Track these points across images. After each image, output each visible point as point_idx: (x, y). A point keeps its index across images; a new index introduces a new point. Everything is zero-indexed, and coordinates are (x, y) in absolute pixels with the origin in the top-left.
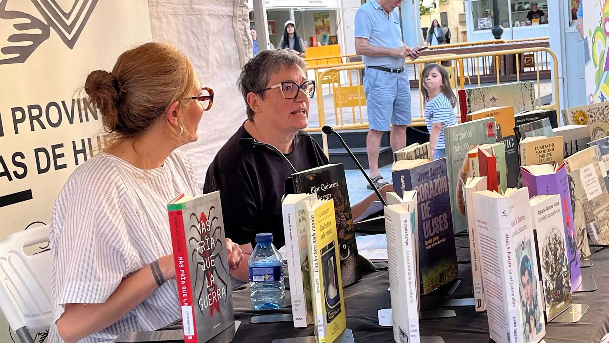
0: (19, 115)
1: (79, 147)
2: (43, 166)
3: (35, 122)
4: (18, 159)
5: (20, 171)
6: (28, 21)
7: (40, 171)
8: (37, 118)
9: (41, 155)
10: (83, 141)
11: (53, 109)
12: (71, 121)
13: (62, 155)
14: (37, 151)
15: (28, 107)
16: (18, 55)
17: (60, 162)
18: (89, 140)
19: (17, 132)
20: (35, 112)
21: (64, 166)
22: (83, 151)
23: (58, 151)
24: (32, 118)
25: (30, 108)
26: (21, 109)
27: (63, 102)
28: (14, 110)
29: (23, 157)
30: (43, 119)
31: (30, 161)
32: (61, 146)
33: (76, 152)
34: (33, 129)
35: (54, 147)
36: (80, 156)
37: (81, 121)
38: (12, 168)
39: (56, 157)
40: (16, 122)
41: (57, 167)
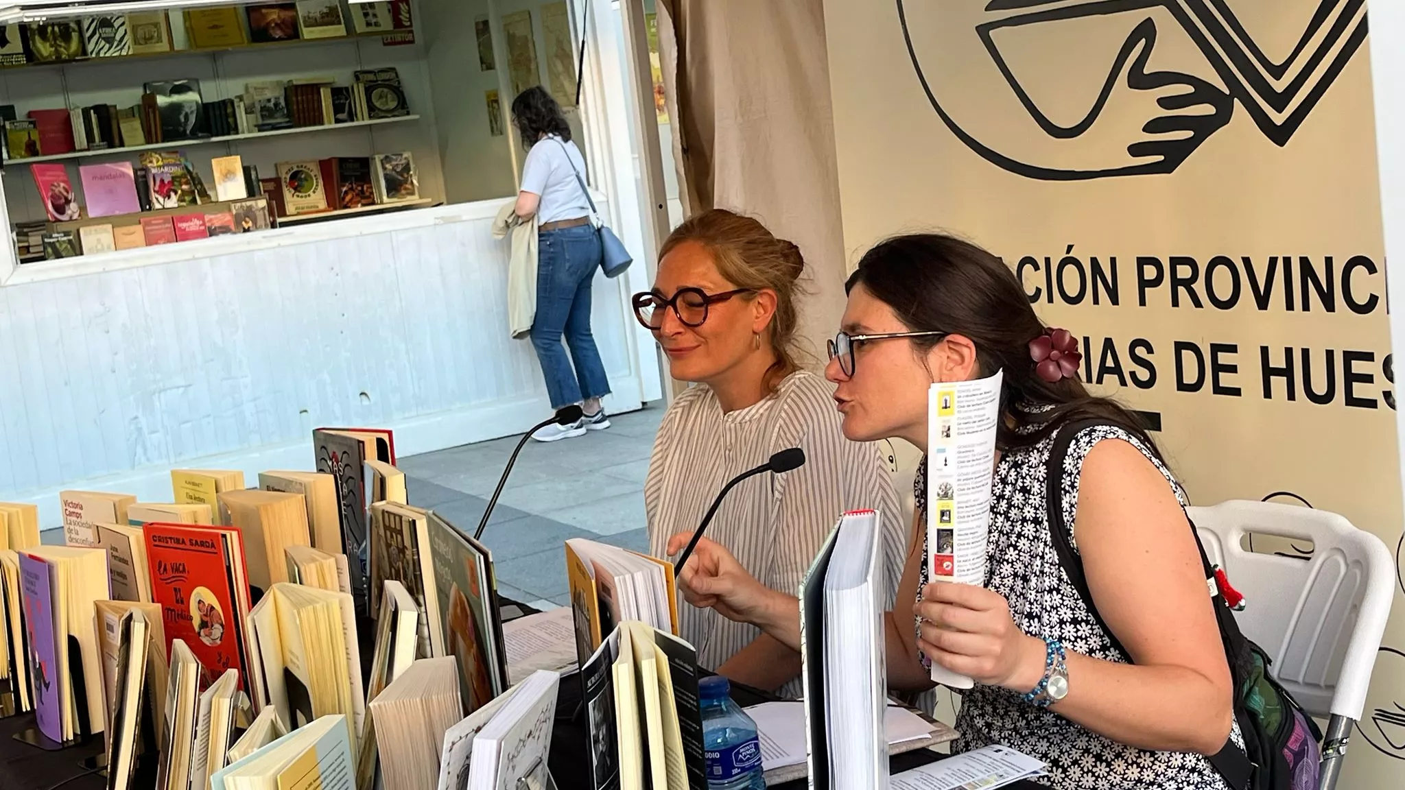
0: (1150, 272)
1: (1277, 361)
2: (1190, 377)
3: (1182, 290)
4: (1141, 351)
5: (1144, 375)
6: (1189, 89)
7: (1182, 386)
8: (1188, 283)
9: (1188, 357)
10: (1289, 352)
11: (1222, 272)
12: (1263, 302)
13: (1232, 369)
14: (1180, 346)
15: (1171, 259)
16: (1162, 158)
17: (1226, 380)
18: (1305, 353)
19: (1142, 302)
20: (1184, 272)
21: (1236, 392)
22: (1288, 372)
23: (1224, 358)
24: (1176, 282)
25: (1175, 262)
26: (1155, 262)
27: (1247, 261)
28: (1142, 262)
29: (1150, 350)
30: (1199, 287)
31: (1163, 360)
32: (1232, 349)
33: (1268, 372)
34: (1175, 303)
35: (1216, 349)
36: (1279, 383)
37: (1290, 306)
38: (1127, 365)
39: (1218, 368)
40: (1143, 284)
41: (1218, 389)
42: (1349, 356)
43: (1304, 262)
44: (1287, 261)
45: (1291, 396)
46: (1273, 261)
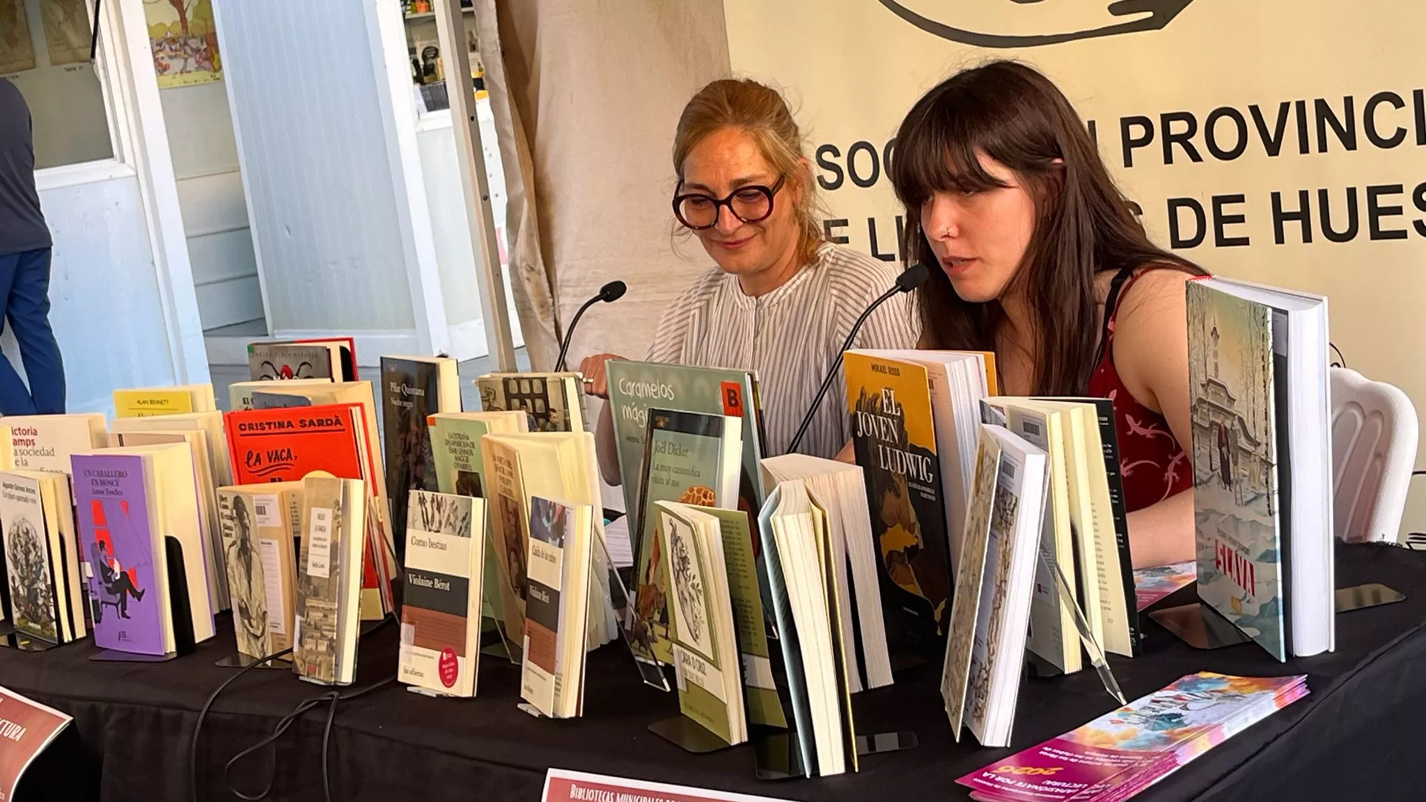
0: (1137, 132)
1: (1291, 204)
2: (1187, 235)
3: (1176, 147)
7: (1178, 245)
8: (1183, 139)
9: (1186, 214)
10: (1304, 196)
11: (1225, 122)
12: (1273, 148)
13: (1240, 219)
14: (1173, 204)
15: (1163, 116)
16: (1150, 14)
17: (1230, 231)
18: (1323, 194)
19: (1128, 163)
20: (1179, 127)
21: (1244, 241)
22: (1304, 215)
23: (1227, 210)
24: (1168, 139)
25: (1166, 119)
26: (1143, 121)
27: (1255, 110)
28: (1126, 123)
30: (1199, 141)
32: (1239, 199)
33: (1280, 217)
35: (1218, 201)
36: (1292, 226)
37: (1304, 149)
40: (1128, 144)
41: (1223, 242)
42: (1373, 192)
43: (1321, 106)
44: (1301, 106)
45: (1307, 238)
46: (1285, 107)
